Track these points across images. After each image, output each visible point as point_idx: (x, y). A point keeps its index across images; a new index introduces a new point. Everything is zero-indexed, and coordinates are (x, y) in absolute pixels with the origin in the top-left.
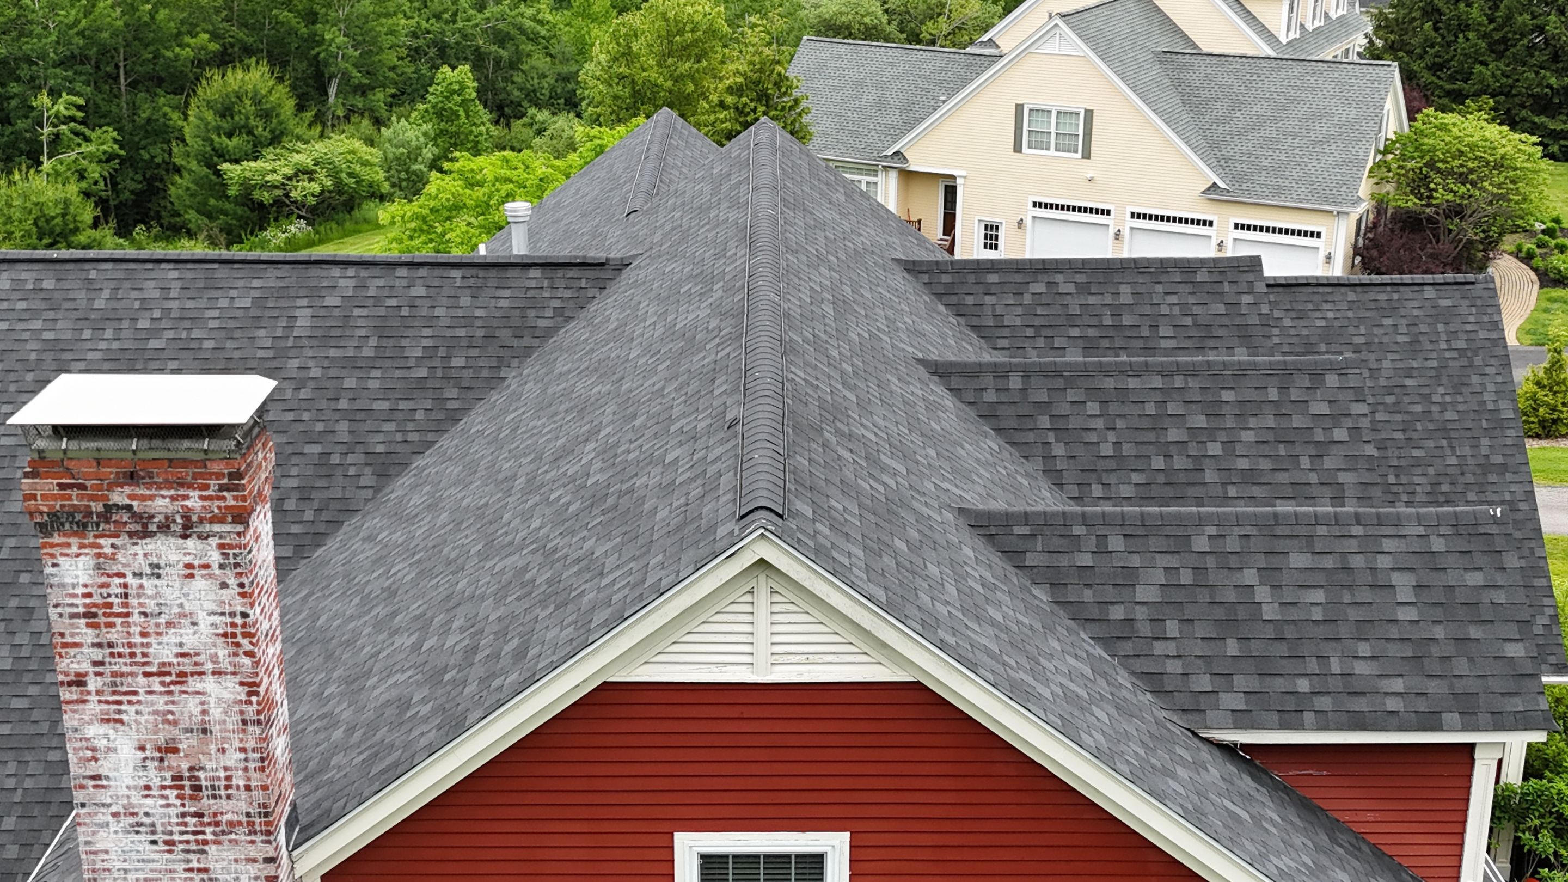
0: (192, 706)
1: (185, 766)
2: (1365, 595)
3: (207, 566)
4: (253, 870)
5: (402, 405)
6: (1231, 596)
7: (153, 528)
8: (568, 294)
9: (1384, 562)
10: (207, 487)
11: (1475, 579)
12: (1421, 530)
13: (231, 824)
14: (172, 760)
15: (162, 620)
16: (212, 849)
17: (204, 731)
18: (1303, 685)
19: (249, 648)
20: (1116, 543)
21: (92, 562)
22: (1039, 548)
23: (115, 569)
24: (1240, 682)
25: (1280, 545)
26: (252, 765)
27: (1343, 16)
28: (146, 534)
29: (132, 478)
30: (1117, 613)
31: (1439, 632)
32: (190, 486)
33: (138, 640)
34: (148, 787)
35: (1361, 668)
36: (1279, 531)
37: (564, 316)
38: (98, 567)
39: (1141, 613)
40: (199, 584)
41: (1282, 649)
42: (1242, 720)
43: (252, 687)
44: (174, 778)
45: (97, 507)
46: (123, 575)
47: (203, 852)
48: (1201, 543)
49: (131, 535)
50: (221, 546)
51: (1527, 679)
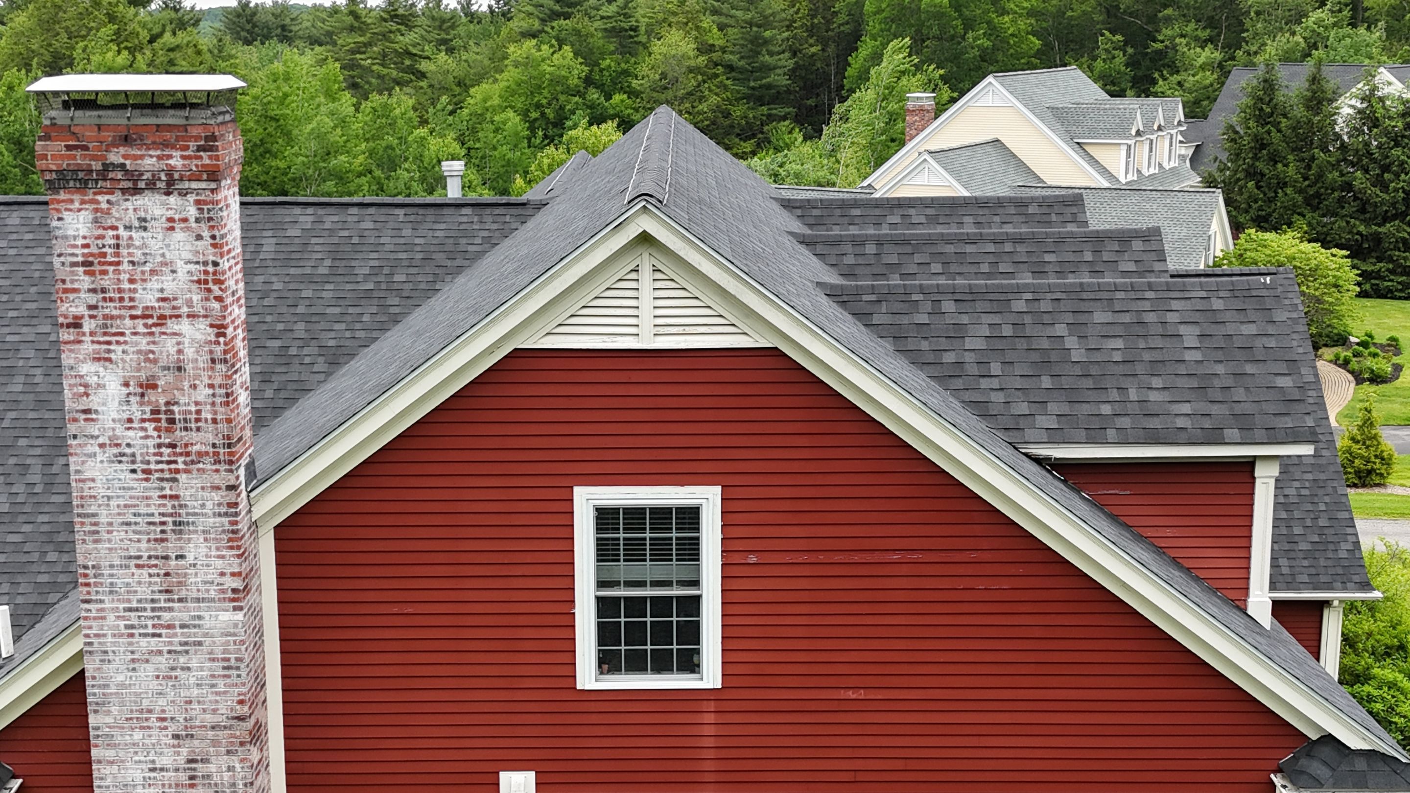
0: (169, 346)
1: (162, 401)
2: (1158, 342)
3: (185, 220)
4: (216, 496)
5: (351, 310)
6: (1045, 344)
7: (141, 185)
8: (495, 226)
9: (1172, 318)
10: (187, 148)
11: (1251, 329)
12: (1204, 294)
13: (200, 454)
14: (151, 396)
15: (147, 268)
16: (182, 477)
17: (179, 369)
18: (1106, 409)
19: (218, 293)
20: (948, 306)
21: (91, 217)
22: (884, 311)
23: (109, 223)
24: (1053, 408)
25: (1084, 306)
26: (218, 400)
27: (1175, 167)
28: (136, 191)
29: (126, 140)
30: (949, 358)
31: (1220, 369)
32: (173, 147)
33: (126, 286)
34: (130, 420)
35: (1153, 396)
36: (1084, 296)
37: (491, 243)
38: (96, 221)
39: (969, 358)
40: (179, 235)
41: (1089, 383)
42: (1056, 437)
43: (220, 329)
44: (153, 412)
45: (97, 166)
46: (115, 228)
47: (175, 480)
48: (1019, 305)
49: (124, 191)
50: (198, 202)
51: (1295, 404)
